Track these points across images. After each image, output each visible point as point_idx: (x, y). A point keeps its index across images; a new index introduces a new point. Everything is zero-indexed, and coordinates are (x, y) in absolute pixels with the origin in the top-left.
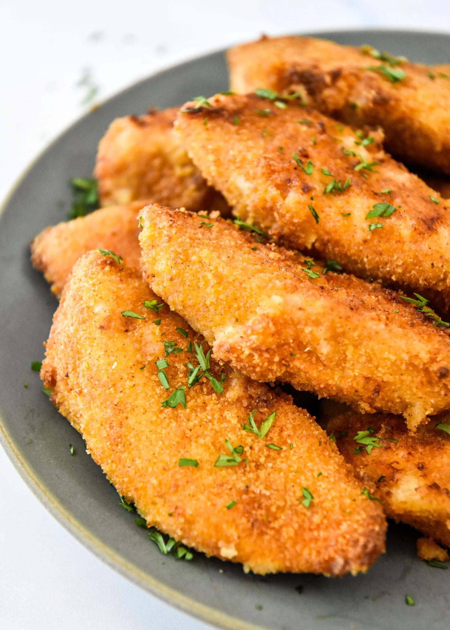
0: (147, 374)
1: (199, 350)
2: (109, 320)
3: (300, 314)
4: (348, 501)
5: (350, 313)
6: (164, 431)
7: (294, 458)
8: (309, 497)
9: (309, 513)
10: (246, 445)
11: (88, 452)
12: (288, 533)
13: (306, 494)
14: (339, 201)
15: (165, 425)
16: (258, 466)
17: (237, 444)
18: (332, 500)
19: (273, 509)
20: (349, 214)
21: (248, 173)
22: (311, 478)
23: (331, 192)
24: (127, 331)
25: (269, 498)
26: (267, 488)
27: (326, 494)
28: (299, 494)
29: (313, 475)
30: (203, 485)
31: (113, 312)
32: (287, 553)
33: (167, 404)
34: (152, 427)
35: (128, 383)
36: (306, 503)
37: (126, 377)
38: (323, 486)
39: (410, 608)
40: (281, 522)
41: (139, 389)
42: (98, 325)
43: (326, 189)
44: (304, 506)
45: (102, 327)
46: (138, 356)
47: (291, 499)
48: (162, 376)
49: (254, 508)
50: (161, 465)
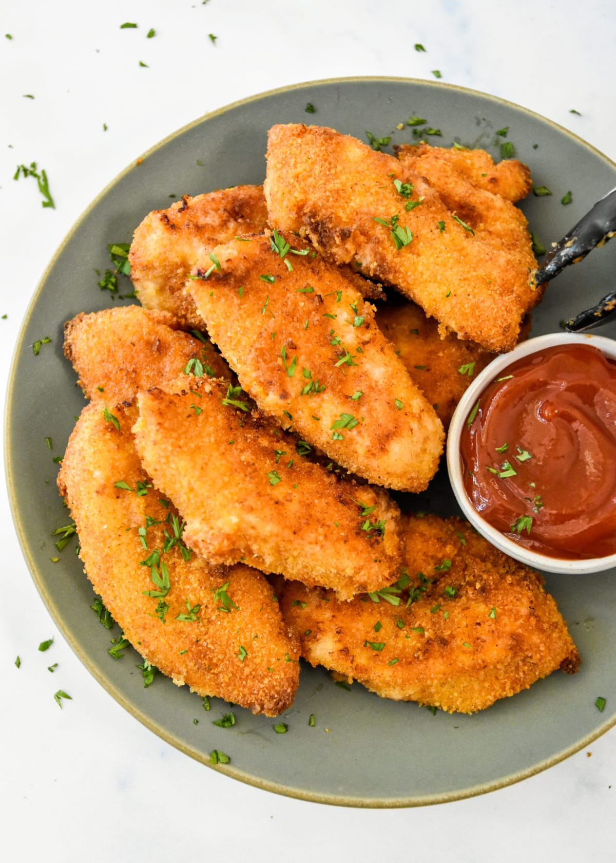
0: (131, 536)
1: (175, 520)
2: (104, 487)
3: (252, 532)
4: (273, 660)
5: (292, 537)
6: (139, 585)
7: (239, 620)
8: (244, 653)
9: (242, 665)
10: (203, 604)
11: (85, 572)
12: (224, 678)
13: (242, 651)
14: (313, 402)
15: (141, 579)
16: (209, 622)
17: (196, 603)
18: (262, 656)
19: (215, 661)
20: (318, 419)
21: (240, 357)
22: (248, 637)
23: (308, 393)
24: (118, 497)
25: (213, 652)
26: (212, 644)
27: (258, 652)
28: (237, 649)
29: (251, 636)
30: (165, 631)
31: (108, 479)
32: (221, 690)
33: (144, 563)
34: (131, 580)
35: (115, 543)
36: (241, 657)
37: (113, 536)
38: (257, 645)
39: (310, 728)
40: (220, 669)
41: (123, 548)
42: (95, 489)
43: (303, 389)
44: (240, 660)
45: (98, 492)
46: (125, 521)
47: (231, 653)
48: (142, 540)
49: (200, 658)
50: (135, 609)
